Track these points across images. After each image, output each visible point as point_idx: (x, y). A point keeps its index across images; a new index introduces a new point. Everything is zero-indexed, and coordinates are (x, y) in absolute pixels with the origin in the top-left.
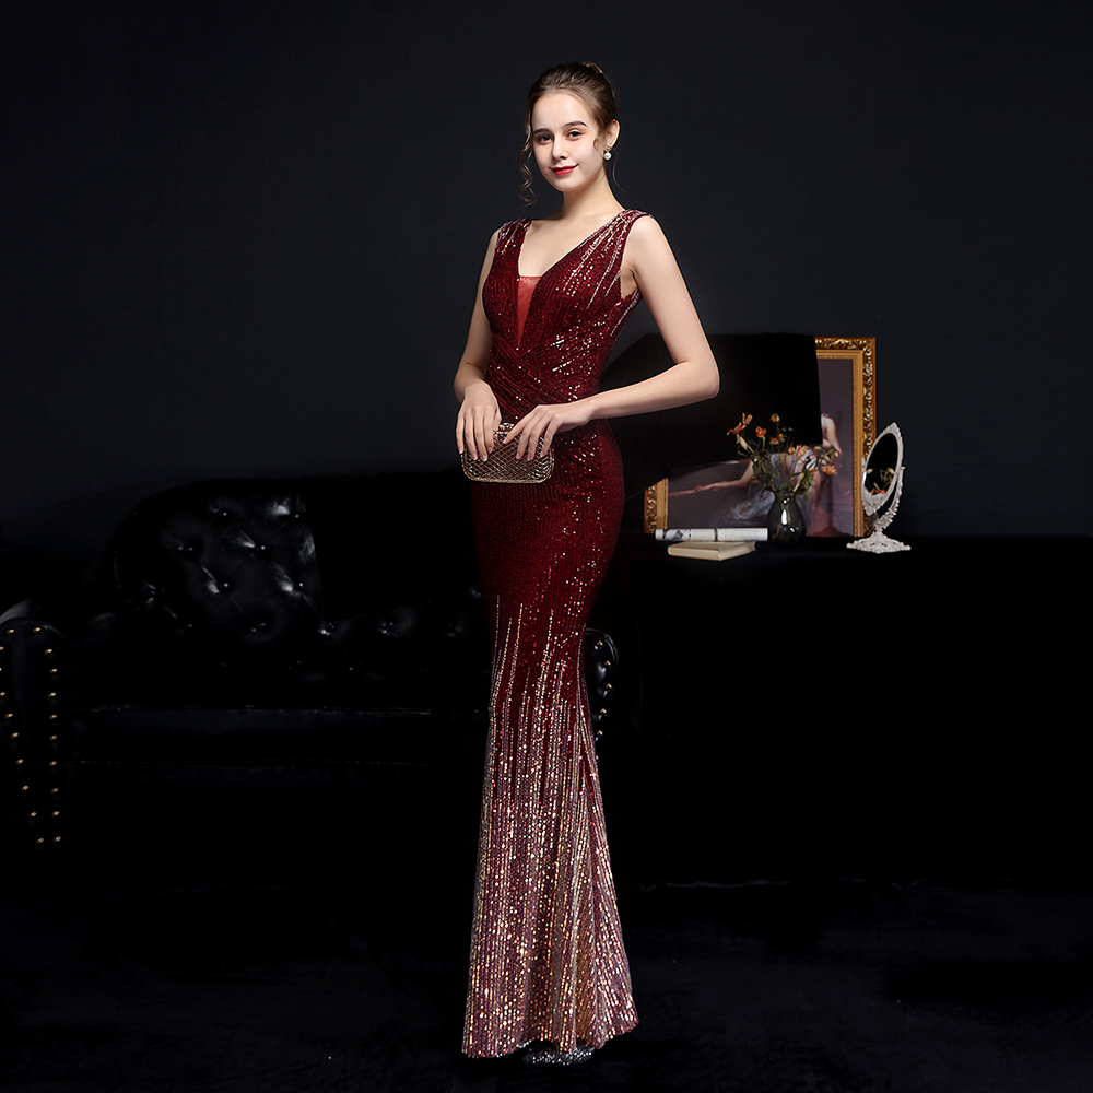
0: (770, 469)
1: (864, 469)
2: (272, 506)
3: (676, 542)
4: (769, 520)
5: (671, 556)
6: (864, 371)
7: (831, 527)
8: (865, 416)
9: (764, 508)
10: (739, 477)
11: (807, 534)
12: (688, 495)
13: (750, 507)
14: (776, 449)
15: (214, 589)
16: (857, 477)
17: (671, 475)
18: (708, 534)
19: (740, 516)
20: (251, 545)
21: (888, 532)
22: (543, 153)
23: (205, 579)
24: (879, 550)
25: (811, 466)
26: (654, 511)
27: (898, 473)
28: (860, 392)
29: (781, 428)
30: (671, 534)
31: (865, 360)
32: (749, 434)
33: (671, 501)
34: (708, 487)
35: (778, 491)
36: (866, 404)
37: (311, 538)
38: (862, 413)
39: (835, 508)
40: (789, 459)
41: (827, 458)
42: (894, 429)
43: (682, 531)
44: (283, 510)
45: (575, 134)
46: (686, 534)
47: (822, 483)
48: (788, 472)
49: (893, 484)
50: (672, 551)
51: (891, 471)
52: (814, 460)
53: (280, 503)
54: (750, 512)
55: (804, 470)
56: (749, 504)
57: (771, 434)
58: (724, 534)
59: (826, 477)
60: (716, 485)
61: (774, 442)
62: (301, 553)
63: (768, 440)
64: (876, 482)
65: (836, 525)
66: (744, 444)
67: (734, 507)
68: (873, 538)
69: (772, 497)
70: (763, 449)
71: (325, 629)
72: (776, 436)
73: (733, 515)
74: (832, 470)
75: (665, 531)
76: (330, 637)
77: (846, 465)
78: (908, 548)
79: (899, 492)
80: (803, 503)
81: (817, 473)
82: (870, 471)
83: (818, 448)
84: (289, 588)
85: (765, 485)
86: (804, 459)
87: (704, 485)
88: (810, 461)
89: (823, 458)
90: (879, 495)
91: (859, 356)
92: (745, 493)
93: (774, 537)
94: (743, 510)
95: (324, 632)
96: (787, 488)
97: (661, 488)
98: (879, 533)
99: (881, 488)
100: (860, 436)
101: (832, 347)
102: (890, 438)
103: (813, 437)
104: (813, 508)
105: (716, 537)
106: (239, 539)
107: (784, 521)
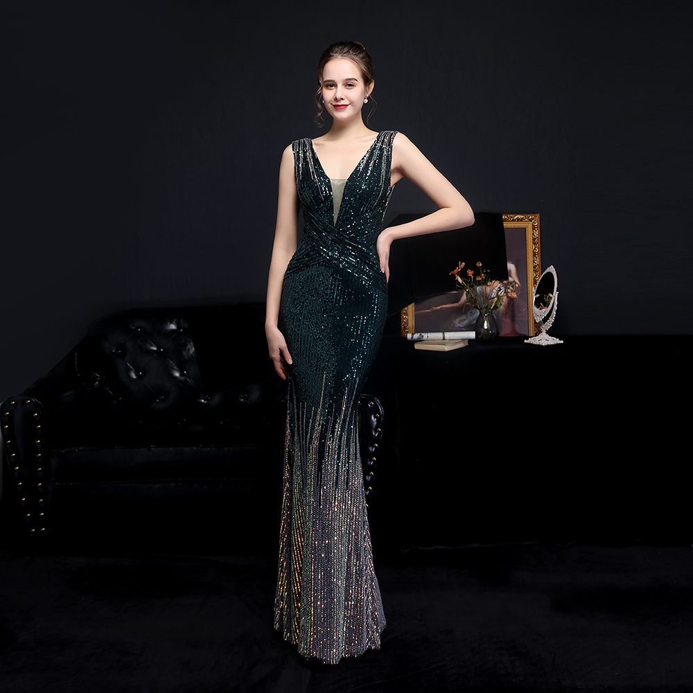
0: (476, 296)
1: (534, 294)
2: (166, 324)
3: (419, 341)
4: (476, 327)
5: (417, 350)
6: (533, 234)
7: (514, 330)
8: (534, 262)
9: (474, 320)
10: (457, 301)
11: (500, 335)
12: (426, 313)
13: (465, 320)
14: (479, 284)
15: (133, 376)
16: (530, 299)
17: (417, 302)
18: (439, 335)
19: (459, 325)
20: (155, 349)
21: (550, 333)
22: (328, 95)
23: (128, 370)
24: (544, 343)
25: (502, 293)
26: (407, 323)
27: (555, 296)
28: (531, 247)
29: (482, 270)
30: (416, 336)
31: (534, 228)
32: (463, 274)
33: (417, 317)
34: (439, 308)
35: (481, 309)
36: (534, 255)
37: (192, 344)
38: (532, 261)
39: (517, 319)
40: (488, 289)
41: (511, 288)
42: (552, 269)
43: (423, 334)
44: (173, 327)
45: (350, 85)
46: (425, 336)
47: (509, 303)
48: (487, 297)
49: (552, 302)
50: (417, 346)
51: (551, 295)
52: (503, 289)
53: (171, 323)
54: (465, 322)
55: (497, 296)
56: (464, 317)
57: (477, 273)
58: (448, 335)
59: (511, 300)
60: (443, 306)
61: (478, 279)
62: (184, 353)
63: (475, 278)
64: (541, 302)
65: (518, 329)
66: (460, 280)
67: (455, 320)
68: (540, 336)
69: (478, 313)
70: (472, 284)
71: (203, 399)
72: (479, 275)
73: (454, 324)
74: (514, 295)
75: (413, 334)
76: (207, 404)
77: (523, 291)
78: (562, 342)
79: (556, 307)
80: (497, 315)
81: (505, 298)
82: (538, 295)
83: (505, 282)
84: (177, 374)
85: (473, 306)
86: (497, 288)
87: (436, 307)
88: (501, 290)
89: (509, 288)
90: (544, 310)
91: (529, 226)
92: (462, 310)
93: (479, 337)
94: (460, 321)
95: (203, 401)
96: (487, 307)
97: (411, 309)
98: (544, 333)
99: (545, 306)
100: (531, 275)
101: (513, 221)
102: (550, 275)
103: (503, 275)
104: (503, 319)
105: (444, 337)
106: (147, 345)
107: (486, 327)
